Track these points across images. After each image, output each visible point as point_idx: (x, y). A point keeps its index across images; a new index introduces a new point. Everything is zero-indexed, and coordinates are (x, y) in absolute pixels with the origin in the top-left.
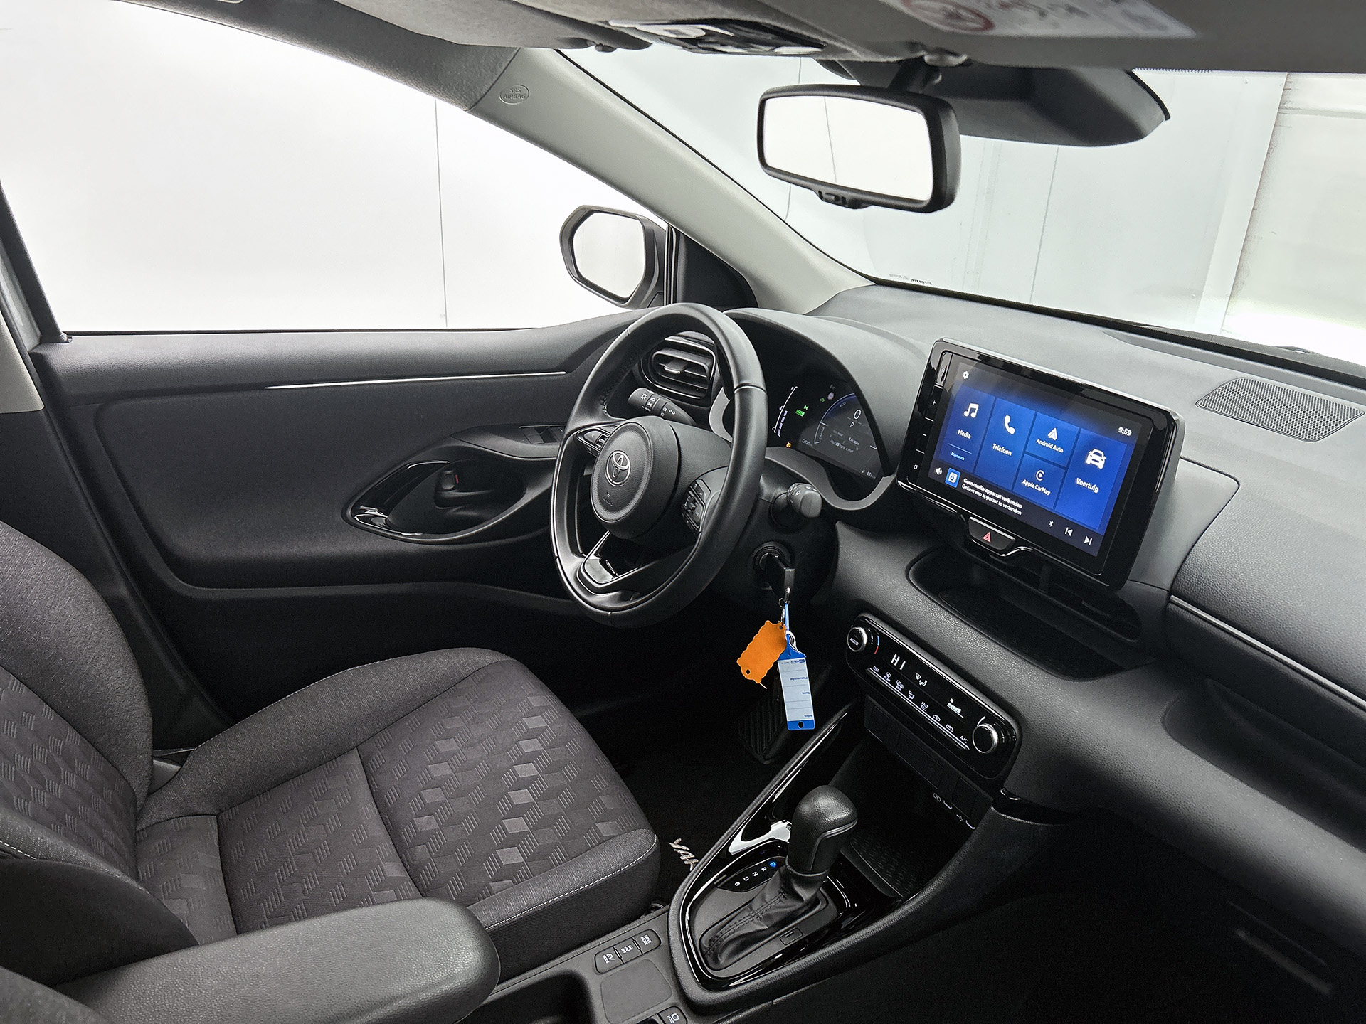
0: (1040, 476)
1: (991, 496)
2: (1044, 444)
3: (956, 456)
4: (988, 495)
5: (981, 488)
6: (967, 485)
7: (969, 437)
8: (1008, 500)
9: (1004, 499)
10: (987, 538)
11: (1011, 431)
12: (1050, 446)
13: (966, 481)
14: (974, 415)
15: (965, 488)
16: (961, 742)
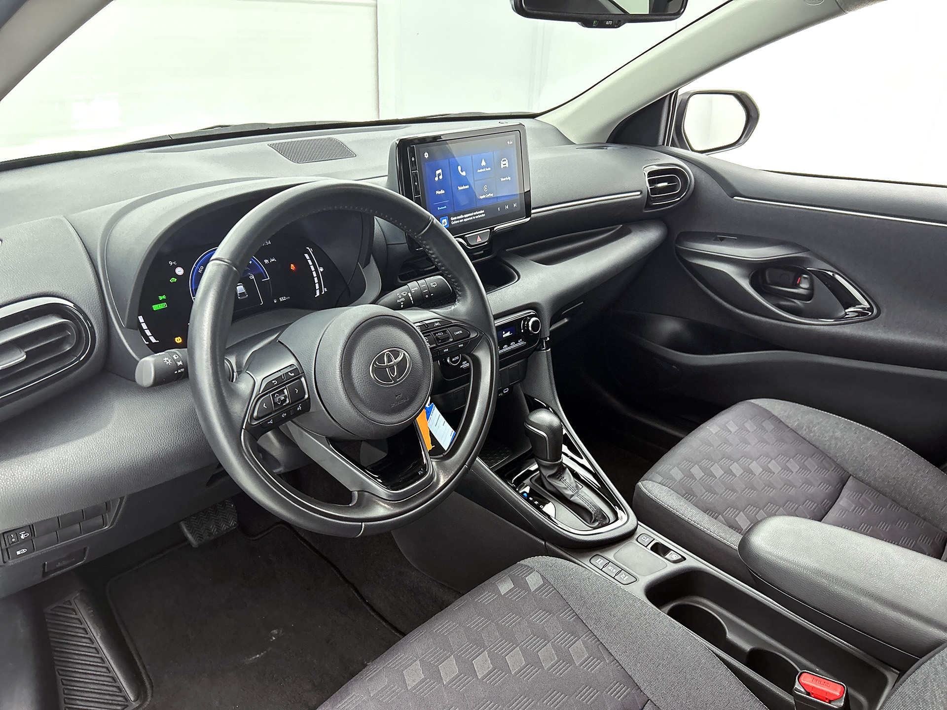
0: (486, 188)
1: (468, 217)
2: (481, 171)
3: (441, 208)
4: (467, 218)
5: (462, 217)
6: (454, 221)
7: (444, 192)
8: (477, 213)
9: (475, 214)
10: (479, 240)
11: (464, 174)
12: (484, 170)
13: (452, 219)
14: (441, 177)
15: (454, 223)
16: (521, 343)
